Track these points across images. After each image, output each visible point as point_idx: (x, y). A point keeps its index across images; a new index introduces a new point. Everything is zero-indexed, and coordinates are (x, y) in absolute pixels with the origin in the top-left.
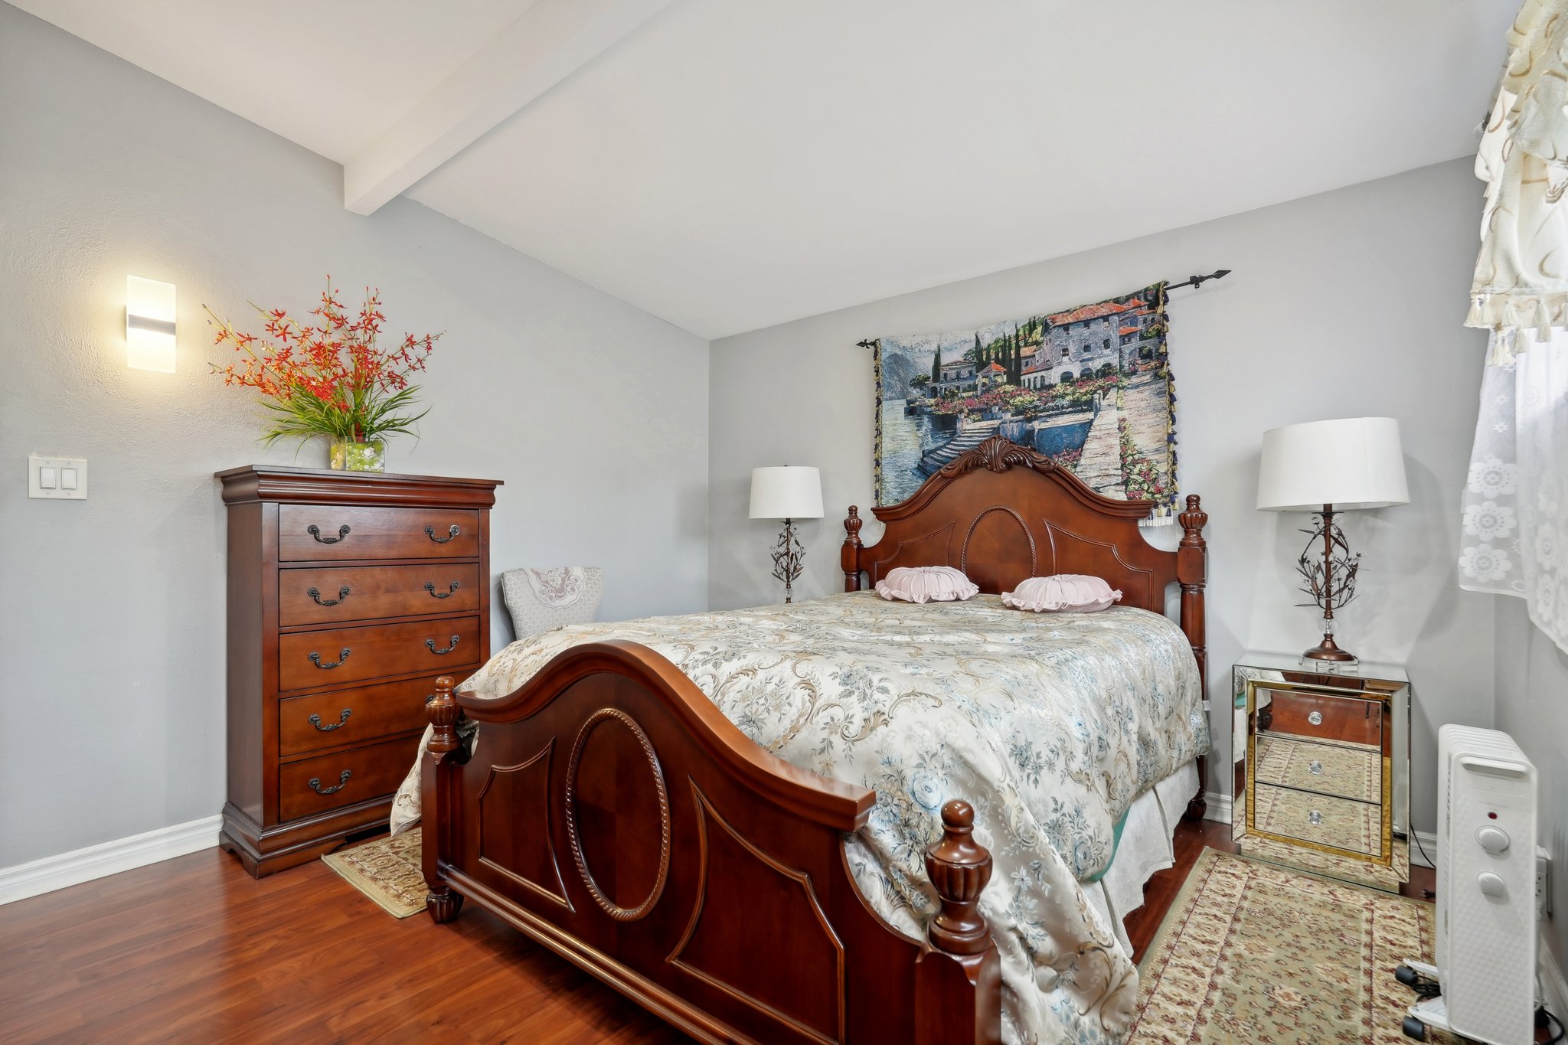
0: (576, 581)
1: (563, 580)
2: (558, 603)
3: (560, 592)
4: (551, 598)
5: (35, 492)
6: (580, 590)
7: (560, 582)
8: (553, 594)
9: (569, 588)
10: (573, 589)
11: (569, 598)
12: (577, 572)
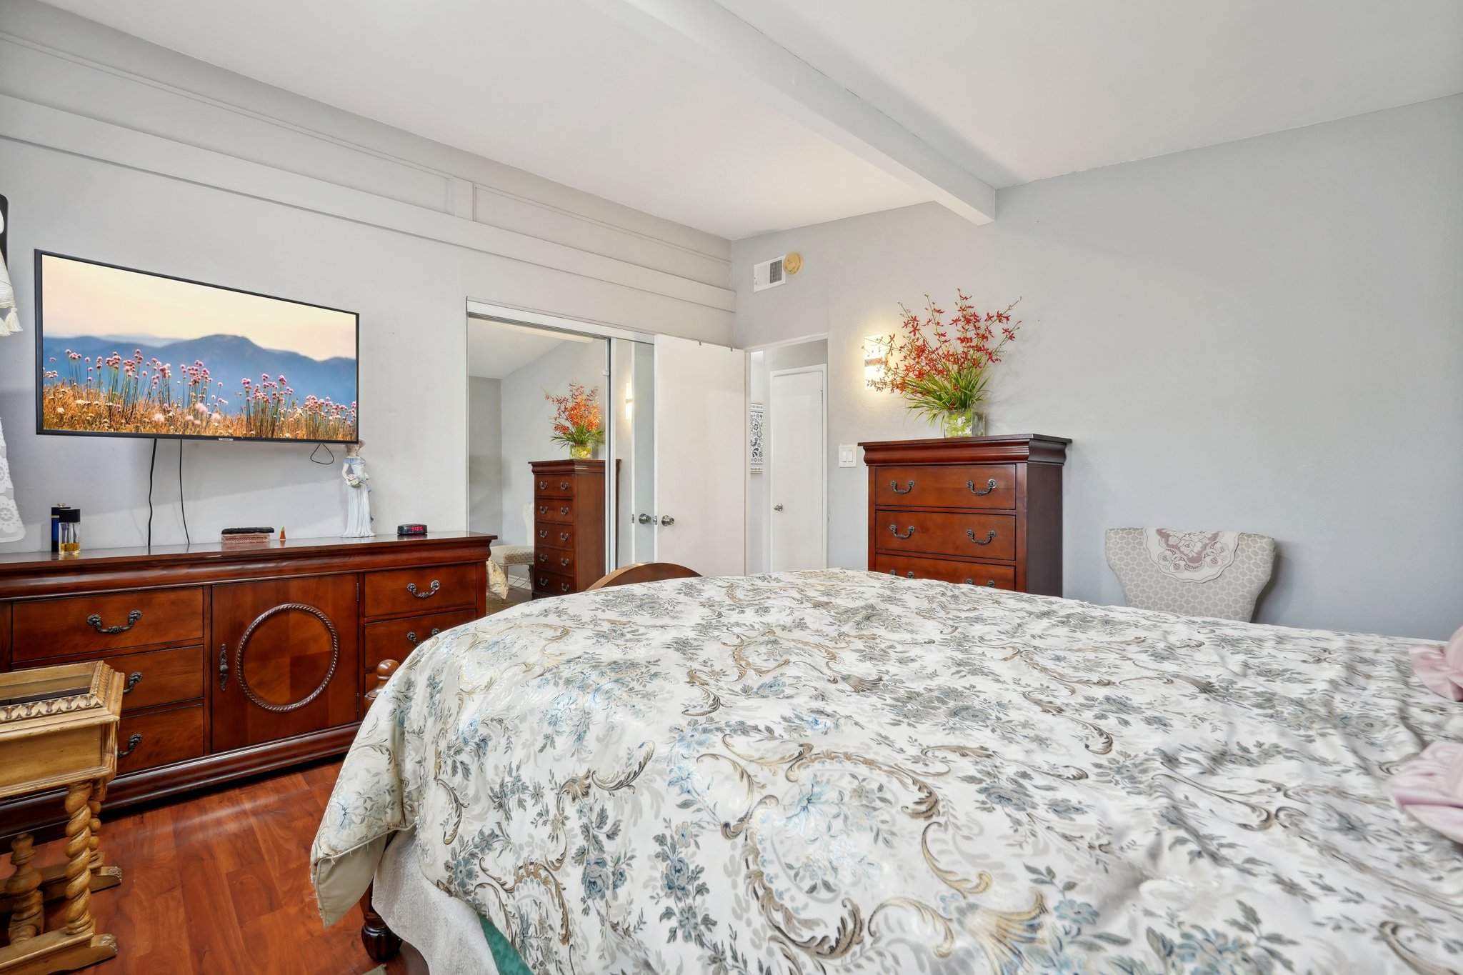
0: (1223, 550)
1: (1205, 547)
2: (1187, 575)
3: (1195, 561)
4: (1177, 567)
5: (841, 465)
6: (1225, 563)
7: (1198, 547)
8: (1182, 563)
9: (1208, 559)
10: (1214, 561)
11: (1206, 572)
12: (1229, 539)
